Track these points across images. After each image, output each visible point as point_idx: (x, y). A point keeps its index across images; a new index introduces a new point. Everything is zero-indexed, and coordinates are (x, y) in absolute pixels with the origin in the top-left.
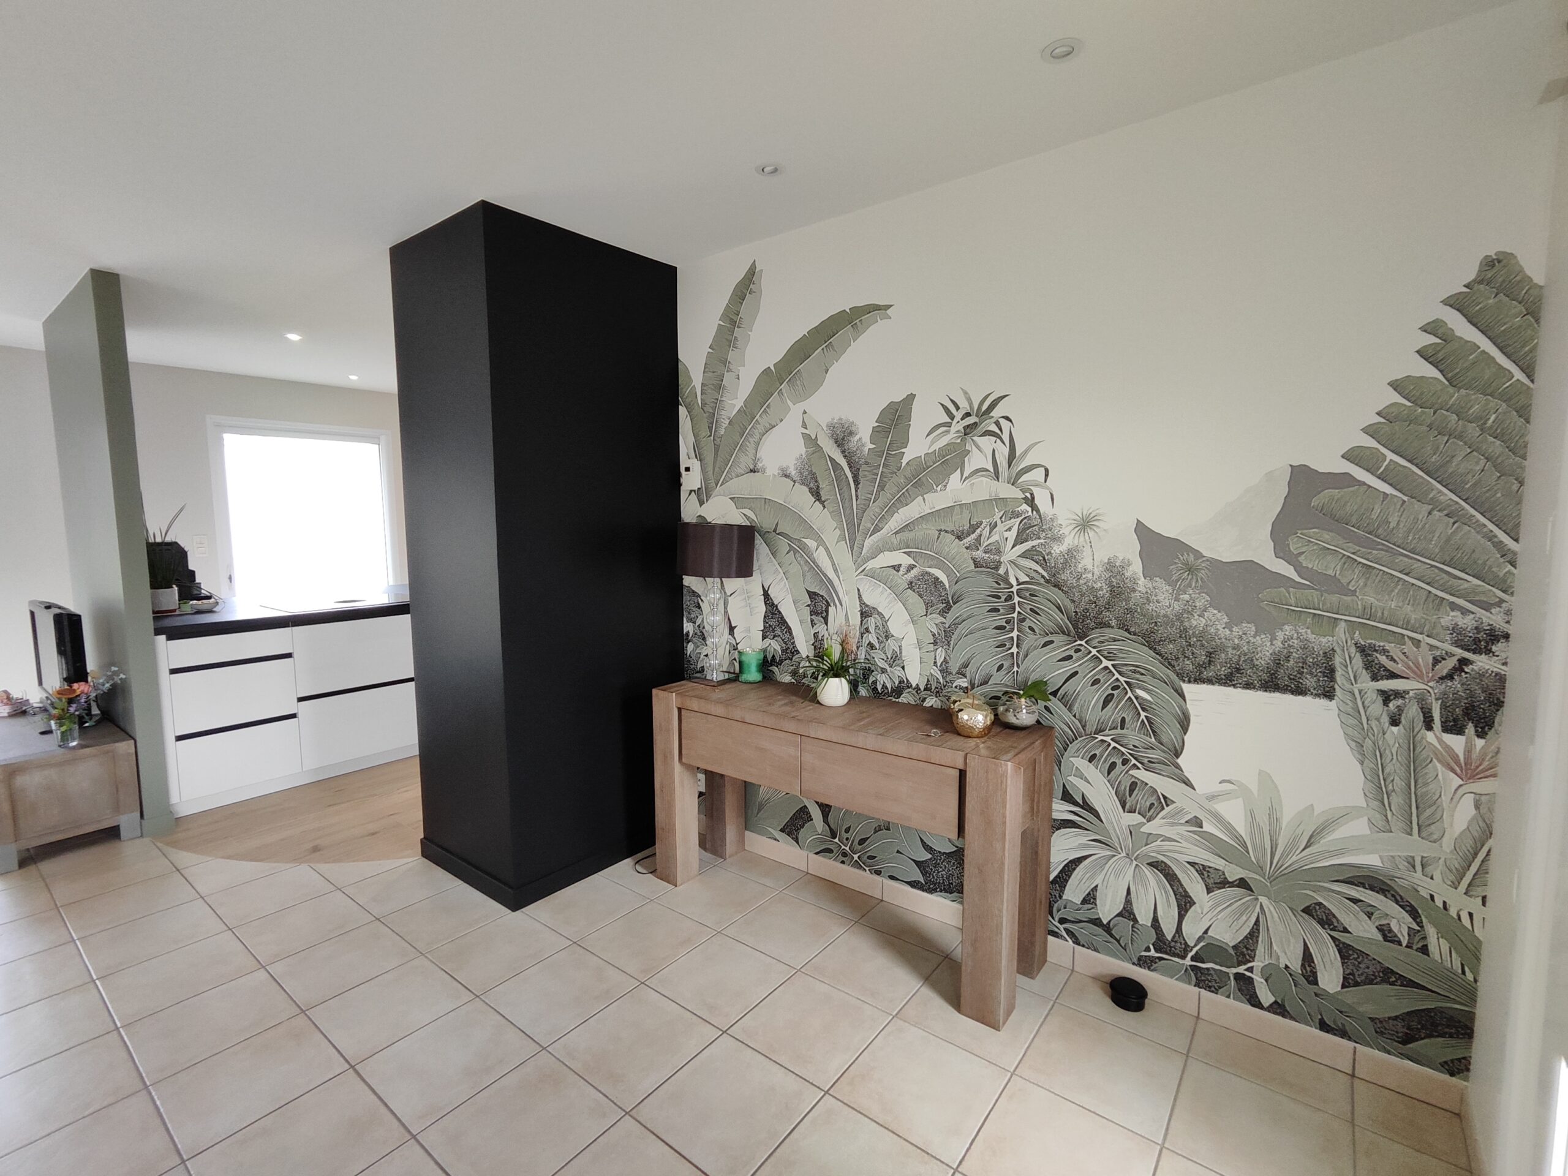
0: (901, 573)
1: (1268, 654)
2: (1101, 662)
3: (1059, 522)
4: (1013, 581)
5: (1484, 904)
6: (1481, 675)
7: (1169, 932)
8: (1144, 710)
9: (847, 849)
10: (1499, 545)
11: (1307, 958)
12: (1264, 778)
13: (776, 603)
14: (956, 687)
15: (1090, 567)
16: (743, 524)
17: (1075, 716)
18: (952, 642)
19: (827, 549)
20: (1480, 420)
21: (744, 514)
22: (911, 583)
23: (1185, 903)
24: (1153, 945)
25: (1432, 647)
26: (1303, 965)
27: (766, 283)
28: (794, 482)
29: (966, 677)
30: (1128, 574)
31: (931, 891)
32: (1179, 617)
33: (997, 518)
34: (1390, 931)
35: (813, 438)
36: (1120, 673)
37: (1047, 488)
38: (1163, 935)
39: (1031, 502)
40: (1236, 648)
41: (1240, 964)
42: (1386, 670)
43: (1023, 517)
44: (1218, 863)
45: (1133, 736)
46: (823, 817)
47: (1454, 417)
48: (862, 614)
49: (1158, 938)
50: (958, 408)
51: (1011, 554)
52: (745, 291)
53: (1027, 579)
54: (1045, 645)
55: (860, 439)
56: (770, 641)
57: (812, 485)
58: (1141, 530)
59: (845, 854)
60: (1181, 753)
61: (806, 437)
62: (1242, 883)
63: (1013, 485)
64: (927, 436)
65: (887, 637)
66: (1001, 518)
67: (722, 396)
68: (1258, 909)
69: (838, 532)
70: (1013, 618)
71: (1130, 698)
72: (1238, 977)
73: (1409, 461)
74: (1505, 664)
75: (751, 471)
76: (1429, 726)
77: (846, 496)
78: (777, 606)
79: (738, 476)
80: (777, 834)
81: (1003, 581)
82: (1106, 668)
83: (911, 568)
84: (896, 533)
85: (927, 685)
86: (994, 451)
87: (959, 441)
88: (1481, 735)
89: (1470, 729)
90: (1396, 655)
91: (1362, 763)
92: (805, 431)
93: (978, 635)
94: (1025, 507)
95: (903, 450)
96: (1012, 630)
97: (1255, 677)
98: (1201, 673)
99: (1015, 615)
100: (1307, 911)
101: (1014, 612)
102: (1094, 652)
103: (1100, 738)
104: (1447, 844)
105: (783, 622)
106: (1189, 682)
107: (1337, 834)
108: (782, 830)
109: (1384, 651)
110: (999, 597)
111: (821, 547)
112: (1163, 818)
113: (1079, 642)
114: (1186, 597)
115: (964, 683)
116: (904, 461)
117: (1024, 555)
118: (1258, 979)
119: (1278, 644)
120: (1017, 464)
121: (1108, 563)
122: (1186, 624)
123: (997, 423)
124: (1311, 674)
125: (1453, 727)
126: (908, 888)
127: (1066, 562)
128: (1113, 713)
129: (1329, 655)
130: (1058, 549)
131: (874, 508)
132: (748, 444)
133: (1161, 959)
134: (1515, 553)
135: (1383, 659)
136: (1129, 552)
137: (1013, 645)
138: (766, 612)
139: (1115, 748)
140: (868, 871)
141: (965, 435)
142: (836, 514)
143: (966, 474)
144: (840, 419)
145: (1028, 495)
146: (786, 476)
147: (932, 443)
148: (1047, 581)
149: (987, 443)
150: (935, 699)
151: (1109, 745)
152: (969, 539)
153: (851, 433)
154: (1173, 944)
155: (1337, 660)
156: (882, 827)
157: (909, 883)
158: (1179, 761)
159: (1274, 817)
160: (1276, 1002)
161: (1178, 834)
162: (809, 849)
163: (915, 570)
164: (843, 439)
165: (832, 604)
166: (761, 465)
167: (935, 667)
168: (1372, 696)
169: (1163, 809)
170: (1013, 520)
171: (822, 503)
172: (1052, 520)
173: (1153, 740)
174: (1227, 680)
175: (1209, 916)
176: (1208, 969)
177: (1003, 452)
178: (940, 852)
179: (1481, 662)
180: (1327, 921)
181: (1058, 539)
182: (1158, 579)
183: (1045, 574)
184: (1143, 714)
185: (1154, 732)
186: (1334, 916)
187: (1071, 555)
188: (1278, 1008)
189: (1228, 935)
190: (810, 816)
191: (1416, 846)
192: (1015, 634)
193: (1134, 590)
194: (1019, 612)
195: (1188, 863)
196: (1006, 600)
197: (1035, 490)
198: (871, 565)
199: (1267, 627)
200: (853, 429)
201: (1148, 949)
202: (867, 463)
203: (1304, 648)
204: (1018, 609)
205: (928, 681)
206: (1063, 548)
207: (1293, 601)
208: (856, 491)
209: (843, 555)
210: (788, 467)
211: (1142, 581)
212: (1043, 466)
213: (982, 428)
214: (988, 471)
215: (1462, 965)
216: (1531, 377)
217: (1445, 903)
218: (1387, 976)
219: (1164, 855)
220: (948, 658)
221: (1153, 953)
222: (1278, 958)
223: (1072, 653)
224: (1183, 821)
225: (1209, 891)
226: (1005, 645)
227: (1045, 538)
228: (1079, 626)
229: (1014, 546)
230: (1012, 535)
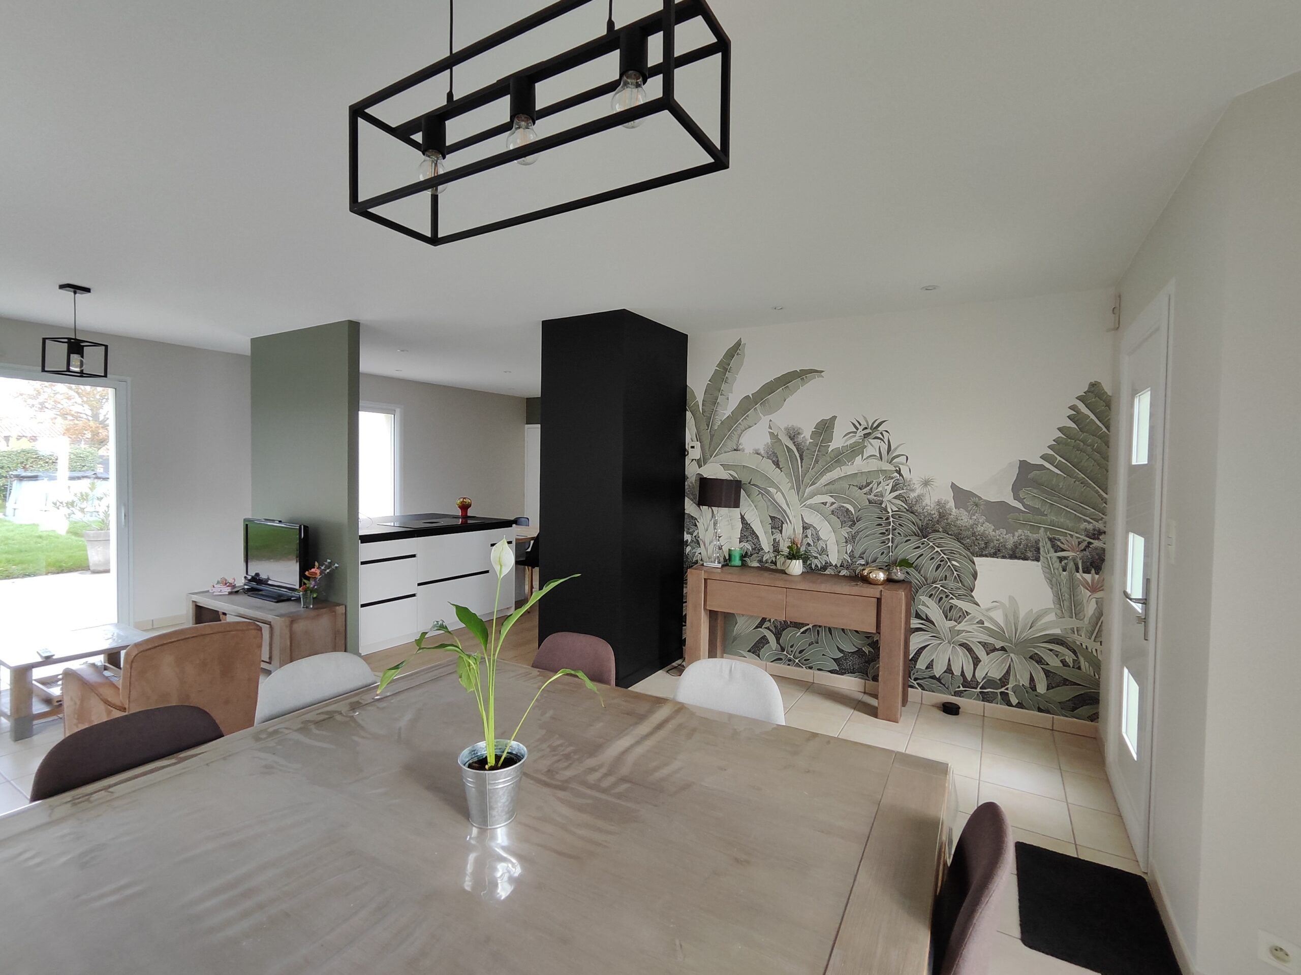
0: (827, 506)
1: (1012, 542)
2: (935, 549)
3: (914, 482)
4: (890, 511)
5: (1101, 645)
6: (1096, 549)
7: (969, 677)
8: (956, 571)
9: (792, 657)
10: (1100, 496)
11: (1032, 679)
12: (1012, 599)
13: (749, 523)
14: (858, 564)
15: (929, 504)
16: (729, 479)
17: (922, 576)
18: (856, 542)
19: (783, 494)
20: (1092, 445)
21: (730, 474)
22: (833, 511)
23: (976, 661)
24: (962, 684)
25: (1078, 538)
26: (1030, 683)
27: (748, 351)
28: (763, 457)
29: (863, 559)
30: (947, 507)
31: (842, 674)
32: (972, 526)
33: (881, 479)
34: (1066, 661)
35: (776, 434)
36: (944, 554)
37: (908, 466)
38: (967, 679)
39: (899, 472)
40: (998, 540)
41: (1002, 687)
42: (1060, 548)
43: (895, 479)
44: (991, 640)
45: (951, 584)
46: (776, 640)
47: (1082, 444)
48: (803, 528)
49: (964, 681)
50: (860, 425)
51: (889, 497)
52: (734, 353)
53: (897, 509)
54: (906, 541)
55: (804, 437)
56: (744, 544)
57: (774, 459)
58: (954, 486)
59: (790, 660)
60: (974, 588)
61: (771, 434)
62: (1003, 649)
63: (890, 463)
64: (844, 437)
65: (818, 540)
66: (883, 479)
67: (716, 408)
68: (1010, 660)
69: (790, 484)
70: (890, 528)
71: (949, 566)
72: (1002, 693)
73: (1066, 461)
74: (1104, 544)
75: (735, 450)
76: (1078, 572)
77: (795, 466)
78: (749, 524)
79: (725, 452)
80: (745, 654)
81: (884, 510)
82: (937, 552)
83: (833, 504)
84: (825, 486)
85: (841, 564)
86: (880, 447)
87: (861, 441)
88: (1097, 573)
89: (1093, 571)
90: (1063, 541)
91: (1052, 588)
92: (771, 431)
93: (870, 537)
94: (896, 474)
95: (829, 444)
96: (889, 535)
97: (1006, 553)
98: (982, 552)
99: (891, 527)
100: (1031, 658)
101: (890, 526)
102: (931, 544)
103: (934, 585)
104: (1086, 620)
105: (753, 533)
106: (977, 556)
107: (1043, 621)
108: (749, 651)
109: (1059, 540)
110: (882, 518)
111: (779, 492)
112: (965, 622)
113: (924, 540)
114: (975, 517)
115: (863, 562)
116: (830, 449)
117: (895, 498)
118: (1010, 692)
119: (1016, 538)
120: (892, 454)
121: (938, 502)
122: (975, 530)
123: (882, 433)
124: (1030, 551)
125: (1086, 571)
126: (830, 674)
127: (917, 501)
128: (941, 573)
129: (1037, 542)
130: (913, 495)
131: (811, 472)
132: (733, 435)
133: (965, 691)
134: (1106, 499)
135: (1059, 543)
136: (948, 498)
137: (889, 542)
138: (742, 528)
139: (942, 590)
140: (804, 668)
141: (864, 438)
142: (788, 475)
143: (863, 459)
144: (793, 426)
145: (898, 469)
146: (758, 454)
147: (846, 441)
148: (907, 510)
149: (876, 443)
150: (846, 571)
151: (939, 588)
152: (866, 489)
153: (799, 434)
154: (971, 682)
155: (1041, 544)
156: (814, 642)
157: (831, 672)
158: (973, 594)
159: (1016, 617)
160: (1019, 702)
161: (973, 629)
162: (767, 660)
163: (835, 504)
164: (794, 436)
165: (785, 523)
166: (741, 447)
167: (846, 555)
168: (1055, 559)
169: (965, 617)
170: (889, 480)
171: (780, 469)
172: (910, 481)
173: (960, 585)
174: (994, 555)
175: (988, 666)
176: (988, 692)
177: (884, 448)
178: (848, 652)
179: (1096, 543)
180: (1039, 660)
181: (913, 490)
182: (961, 509)
183: (906, 507)
184: (955, 573)
185: (961, 581)
186: (1043, 658)
187: (919, 498)
188: (1020, 705)
189: (997, 674)
190: (768, 641)
191: (1074, 623)
192: (890, 536)
193: (951, 514)
194: (893, 526)
195: (978, 642)
196: (886, 520)
197: (900, 465)
198: (809, 502)
199: (1011, 530)
200: (800, 431)
201: (959, 687)
202: (808, 449)
203: (1027, 540)
204: (892, 524)
205: (842, 562)
206: (916, 494)
207: (1021, 519)
208: (801, 463)
209: (793, 497)
210: (759, 449)
212: (904, 455)
213: (873, 435)
214: (876, 456)
215: (1094, 672)
216: (1108, 430)
217: (1086, 646)
218: (1065, 682)
219: (966, 640)
220: (853, 550)
221: (962, 688)
222: (1019, 682)
223: (920, 545)
224: (975, 622)
225: (988, 654)
226: (885, 542)
227: (906, 489)
228: (924, 532)
229: (890, 493)
230: (889, 488)
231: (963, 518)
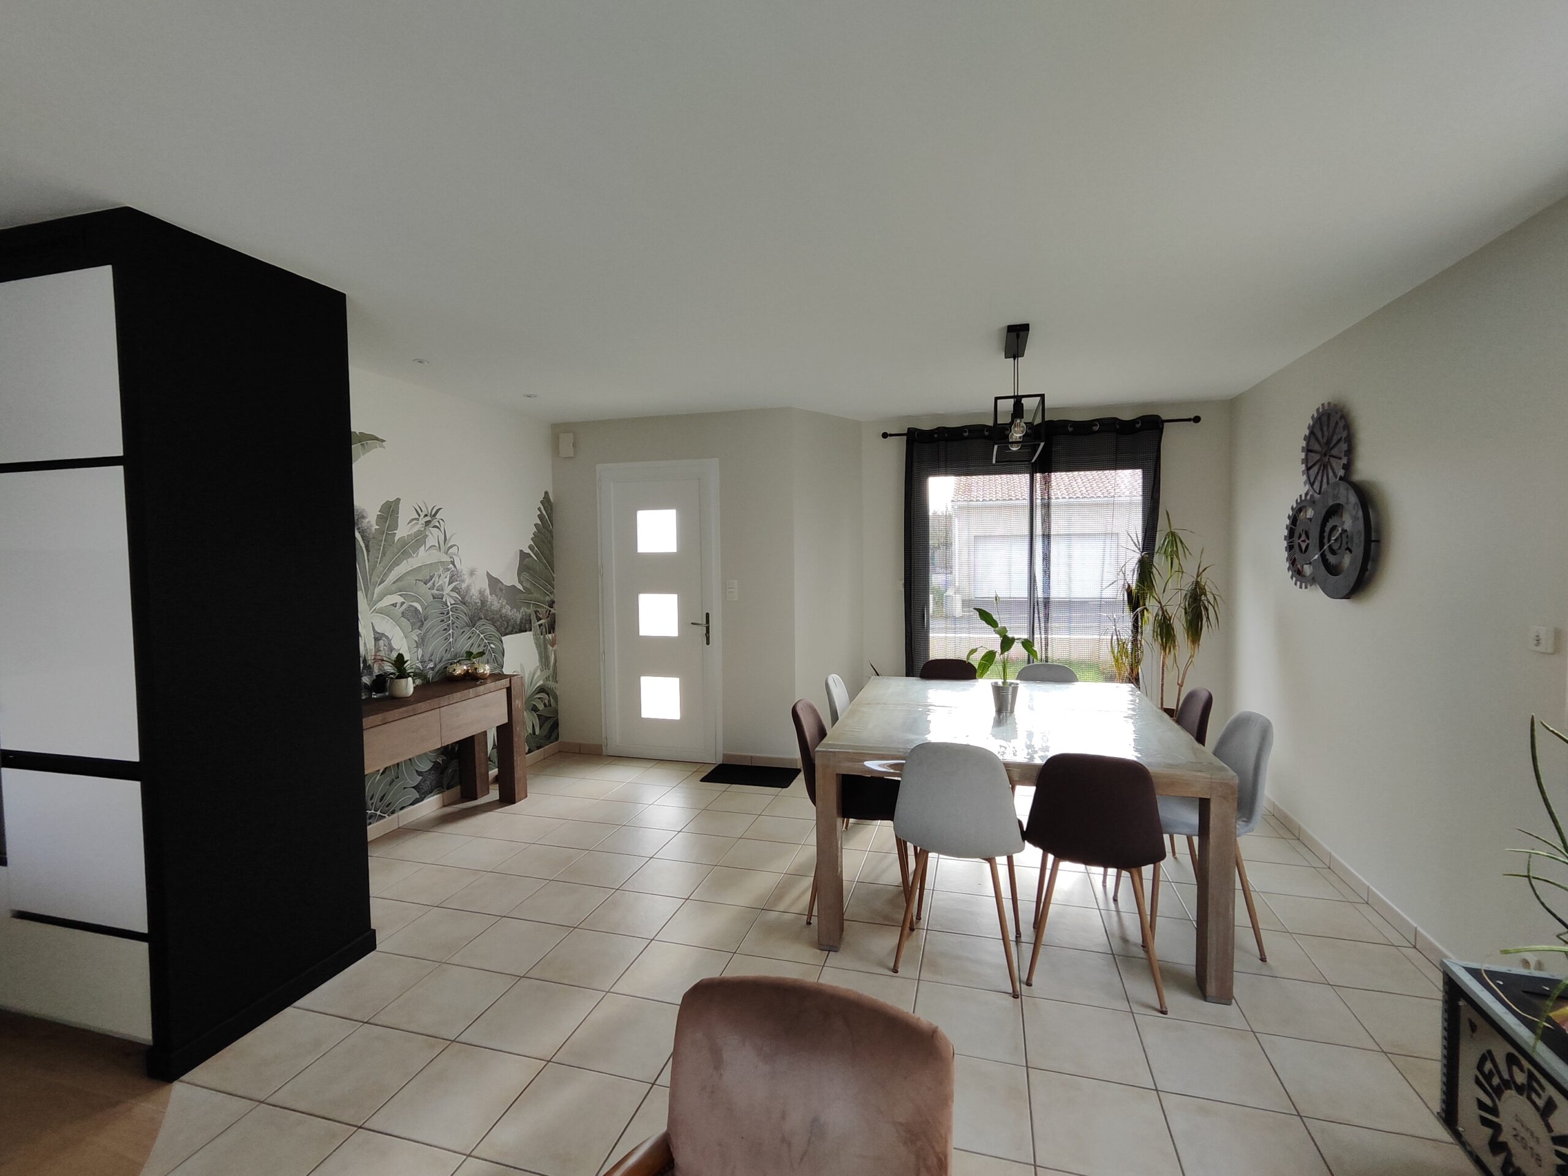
0: (397, 608)
1: (519, 619)
3: (463, 573)
4: (449, 605)
5: (557, 684)
6: (552, 615)
10: (552, 575)
11: (533, 726)
14: (428, 669)
15: (474, 593)
18: (425, 644)
20: (548, 539)
22: (403, 613)
25: (545, 608)
26: (533, 730)
29: (432, 661)
30: (485, 594)
31: (422, 799)
32: (499, 610)
33: (440, 572)
34: (545, 704)
36: (486, 639)
37: (459, 556)
39: (453, 562)
40: (512, 619)
42: (539, 618)
43: (451, 570)
47: (544, 537)
48: (375, 640)
50: (422, 511)
51: (448, 589)
53: (454, 602)
54: (462, 634)
55: (370, 521)
58: (488, 575)
59: (371, 817)
60: (503, 664)
63: (446, 554)
64: (408, 524)
65: (391, 651)
66: (442, 572)
71: (489, 649)
73: (537, 550)
74: (555, 610)
76: (546, 634)
81: (444, 605)
82: (482, 638)
83: (403, 603)
84: (394, 583)
86: (438, 536)
87: (423, 529)
89: (552, 631)
91: (537, 650)
93: (435, 636)
94: (451, 565)
95: (395, 532)
96: (450, 630)
97: (517, 628)
98: (506, 631)
99: (450, 622)
100: (532, 710)
101: (450, 620)
102: (478, 632)
106: (503, 636)
107: (535, 677)
109: (539, 612)
110: (443, 614)
113: (473, 629)
114: (501, 601)
115: (432, 665)
116: (396, 538)
117: (452, 590)
119: (521, 615)
120: (447, 544)
121: (480, 590)
122: (501, 612)
123: (439, 522)
124: (527, 624)
126: (412, 807)
127: (467, 592)
128: (485, 658)
130: (464, 586)
134: (554, 577)
136: (485, 585)
137: (450, 637)
140: (387, 817)
141: (426, 526)
143: (427, 548)
145: (452, 560)
147: (411, 529)
149: (435, 532)
150: (419, 680)
152: (429, 583)
155: (531, 617)
156: (395, 779)
157: (412, 804)
158: (504, 670)
163: (405, 605)
167: (418, 661)
168: (537, 627)
170: (447, 572)
172: (461, 572)
173: (496, 665)
174: (511, 633)
177: (442, 537)
178: (426, 772)
179: (552, 611)
180: (535, 709)
181: (463, 581)
182: (493, 595)
183: (460, 598)
184: (493, 654)
185: (496, 661)
186: (536, 707)
187: (468, 588)
191: (547, 673)
192: (451, 631)
193: (488, 601)
194: (452, 620)
196: (447, 614)
197: (454, 557)
198: (380, 605)
199: (518, 609)
200: (365, 514)
202: (374, 538)
203: (525, 615)
204: (451, 618)
206: (466, 585)
207: (523, 598)
208: (368, 555)
211: (489, 597)
212: (455, 545)
213: (432, 524)
214: (436, 546)
215: (556, 705)
216: (553, 527)
217: (552, 688)
218: (546, 720)
220: (424, 653)
223: (471, 635)
226: (447, 639)
227: (460, 581)
228: (473, 622)
229: (449, 585)
230: (447, 579)
231: (495, 602)
